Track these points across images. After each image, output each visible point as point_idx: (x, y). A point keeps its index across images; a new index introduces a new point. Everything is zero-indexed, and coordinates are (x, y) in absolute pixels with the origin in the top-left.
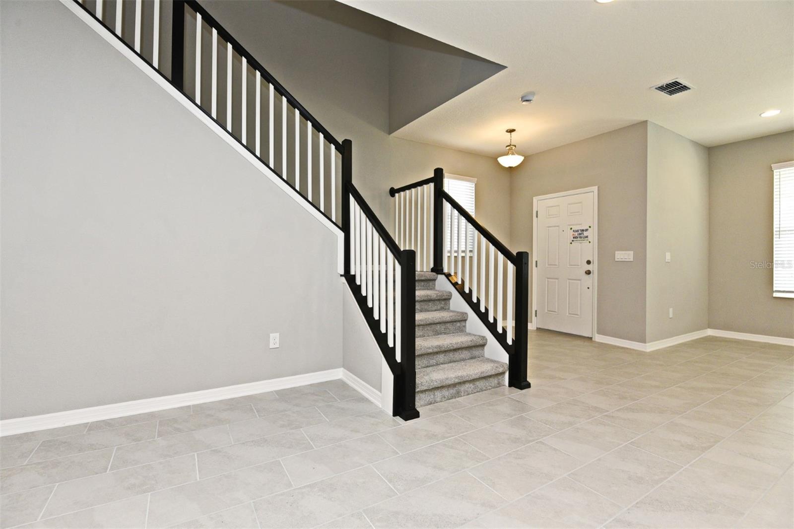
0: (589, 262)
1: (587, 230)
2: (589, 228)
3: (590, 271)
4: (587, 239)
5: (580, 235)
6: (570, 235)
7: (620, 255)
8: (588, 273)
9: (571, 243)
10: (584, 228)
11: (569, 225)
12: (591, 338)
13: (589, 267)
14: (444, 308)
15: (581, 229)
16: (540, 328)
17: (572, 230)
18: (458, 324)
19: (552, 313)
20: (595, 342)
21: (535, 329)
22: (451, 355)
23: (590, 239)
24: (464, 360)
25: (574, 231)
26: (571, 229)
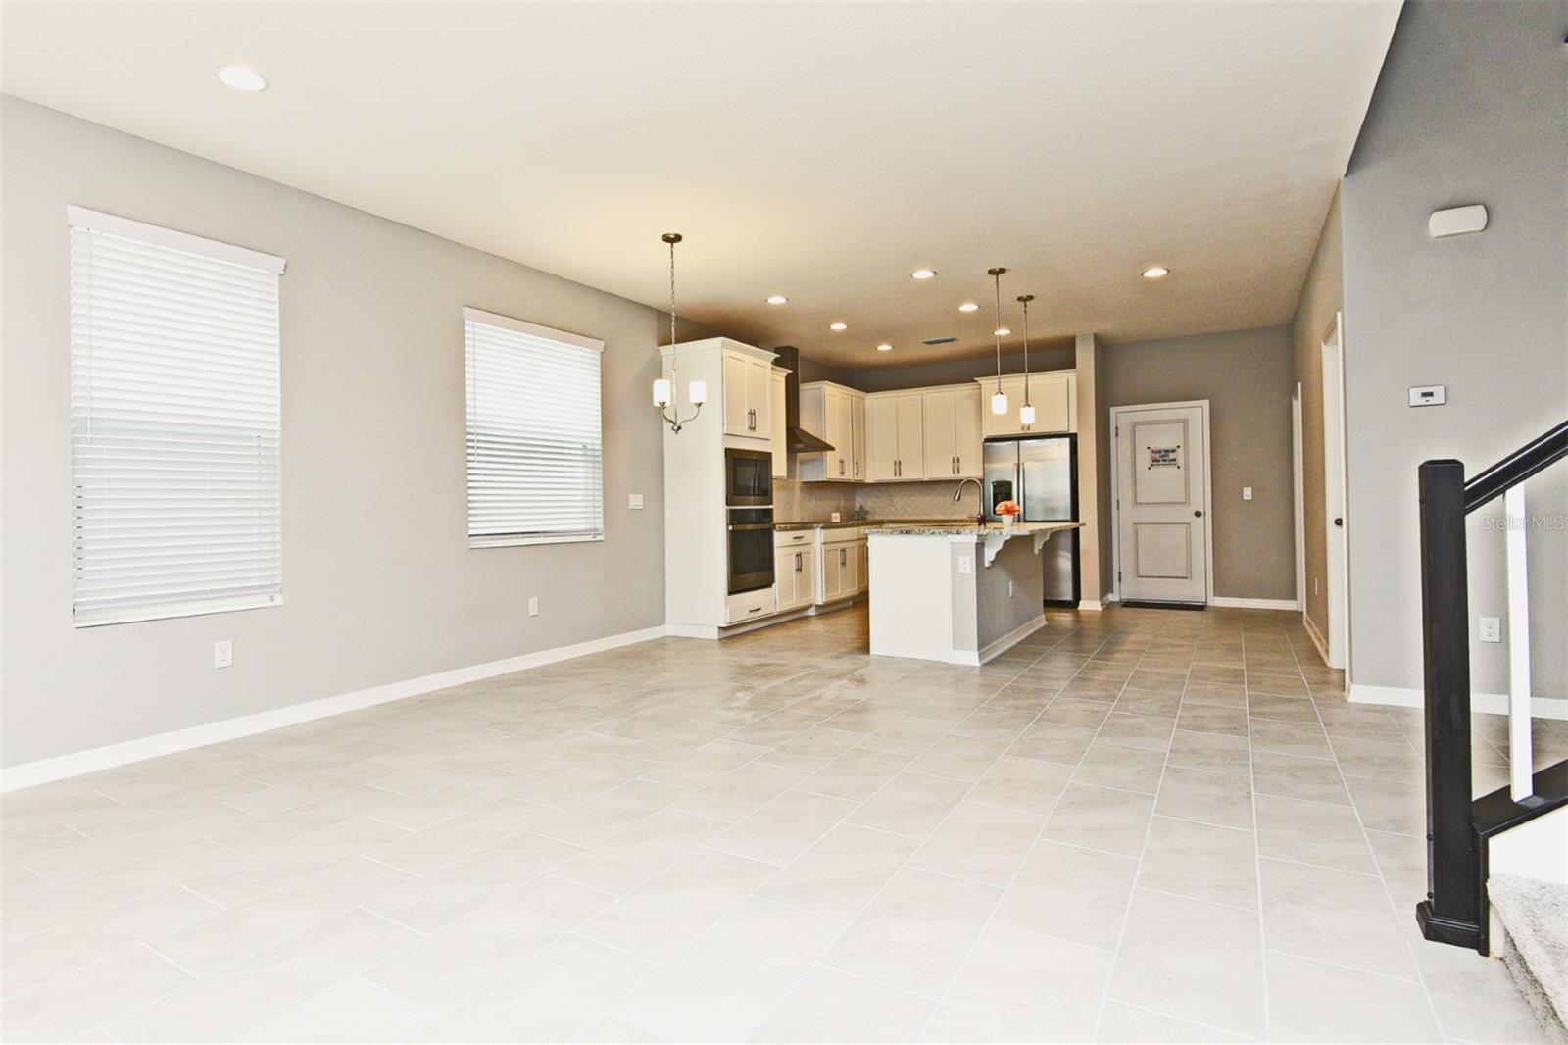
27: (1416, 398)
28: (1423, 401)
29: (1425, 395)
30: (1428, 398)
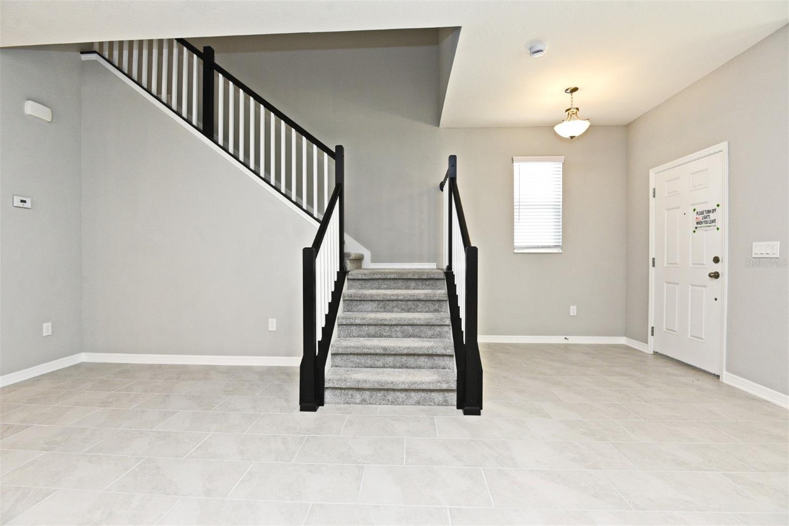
0: (716, 260)
1: (714, 210)
2: (717, 207)
3: (718, 273)
4: (714, 224)
5: (705, 218)
6: (692, 218)
7: (760, 249)
8: (716, 275)
9: (694, 232)
10: (711, 209)
11: (692, 205)
12: (718, 376)
13: (716, 268)
14: (438, 310)
15: (707, 210)
16: (657, 352)
17: (696, 211)
18: (438, 329)
19: (671, 332)
20: (723, 383)
21: (652, 353)
22: (404, 359)
23: (718, 224)
24: (420, 367)
25: (697, 213)
26: (694, 210)
27: (17, 202)
28: (21, 204)
29: (22, 201)
30: (23, 203)
